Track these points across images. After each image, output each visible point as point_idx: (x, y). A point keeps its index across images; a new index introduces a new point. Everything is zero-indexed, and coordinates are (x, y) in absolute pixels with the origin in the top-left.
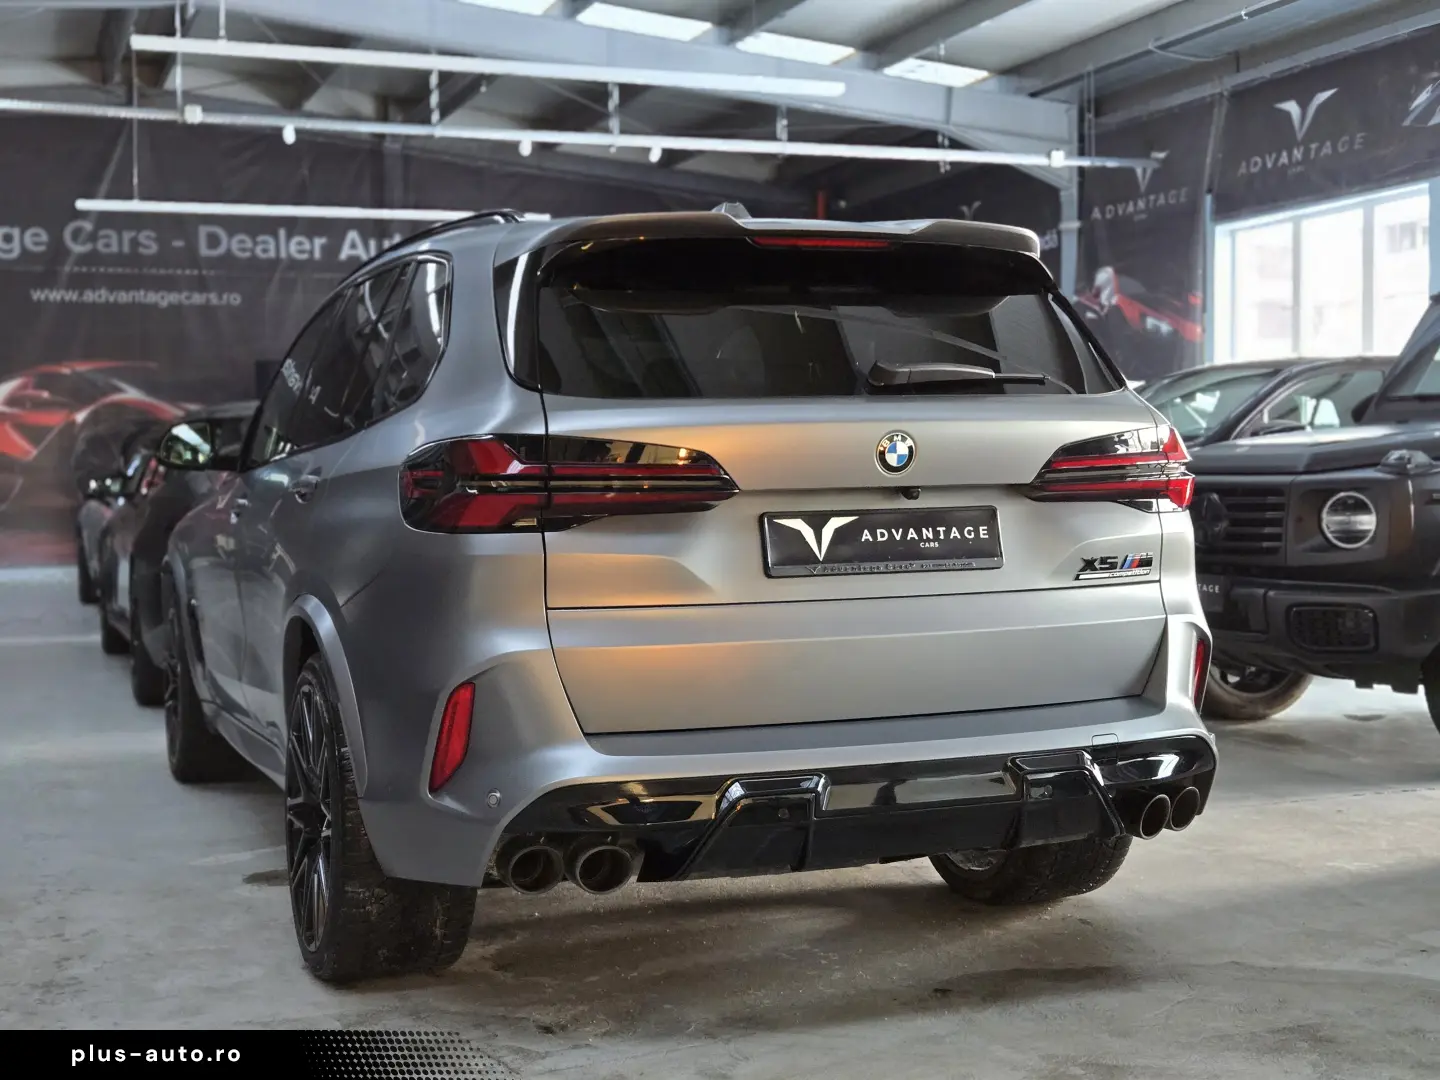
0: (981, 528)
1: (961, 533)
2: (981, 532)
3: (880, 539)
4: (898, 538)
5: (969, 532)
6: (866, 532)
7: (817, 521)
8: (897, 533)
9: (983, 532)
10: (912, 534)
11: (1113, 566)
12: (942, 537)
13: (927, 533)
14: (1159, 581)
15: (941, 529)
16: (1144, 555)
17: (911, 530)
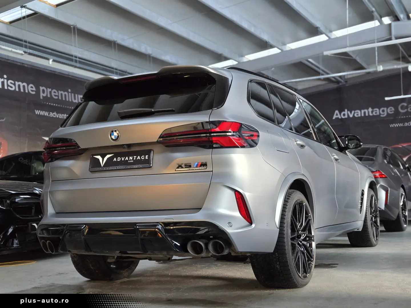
1: (140, 158)
2: (146, 157)
3: (118, 160)
4: (123, 160)
5: (143, 158)
6: (115, 158)
7: (103, 157)
8: (123, 158)
9: (147, 157)
10: (127, 158)
11: (190, 166)
12: (135, 159)
13: (131, 158)
14: (212, 171)
15: (135, 157)
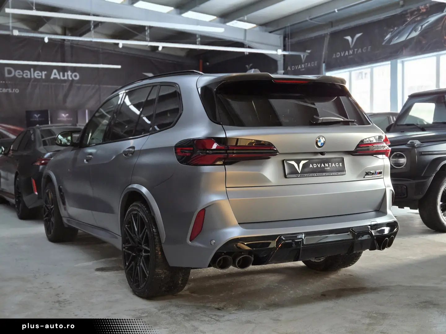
0: (340, 163)
1: (335, 165)
2: (340, 165)
3: (314, 167)
4: (319, 166)
5: (337, 165)
6: (311, 165)
7: (298, 162)
8: (319, 165)
9: (340, 164)
10: (323, 165)
11: (373, 174)
12: (330, 166)
13: (326, 165)
14: (383, 178)
15: (330, 164)
16: (379, 171)
17: (322, 164)
